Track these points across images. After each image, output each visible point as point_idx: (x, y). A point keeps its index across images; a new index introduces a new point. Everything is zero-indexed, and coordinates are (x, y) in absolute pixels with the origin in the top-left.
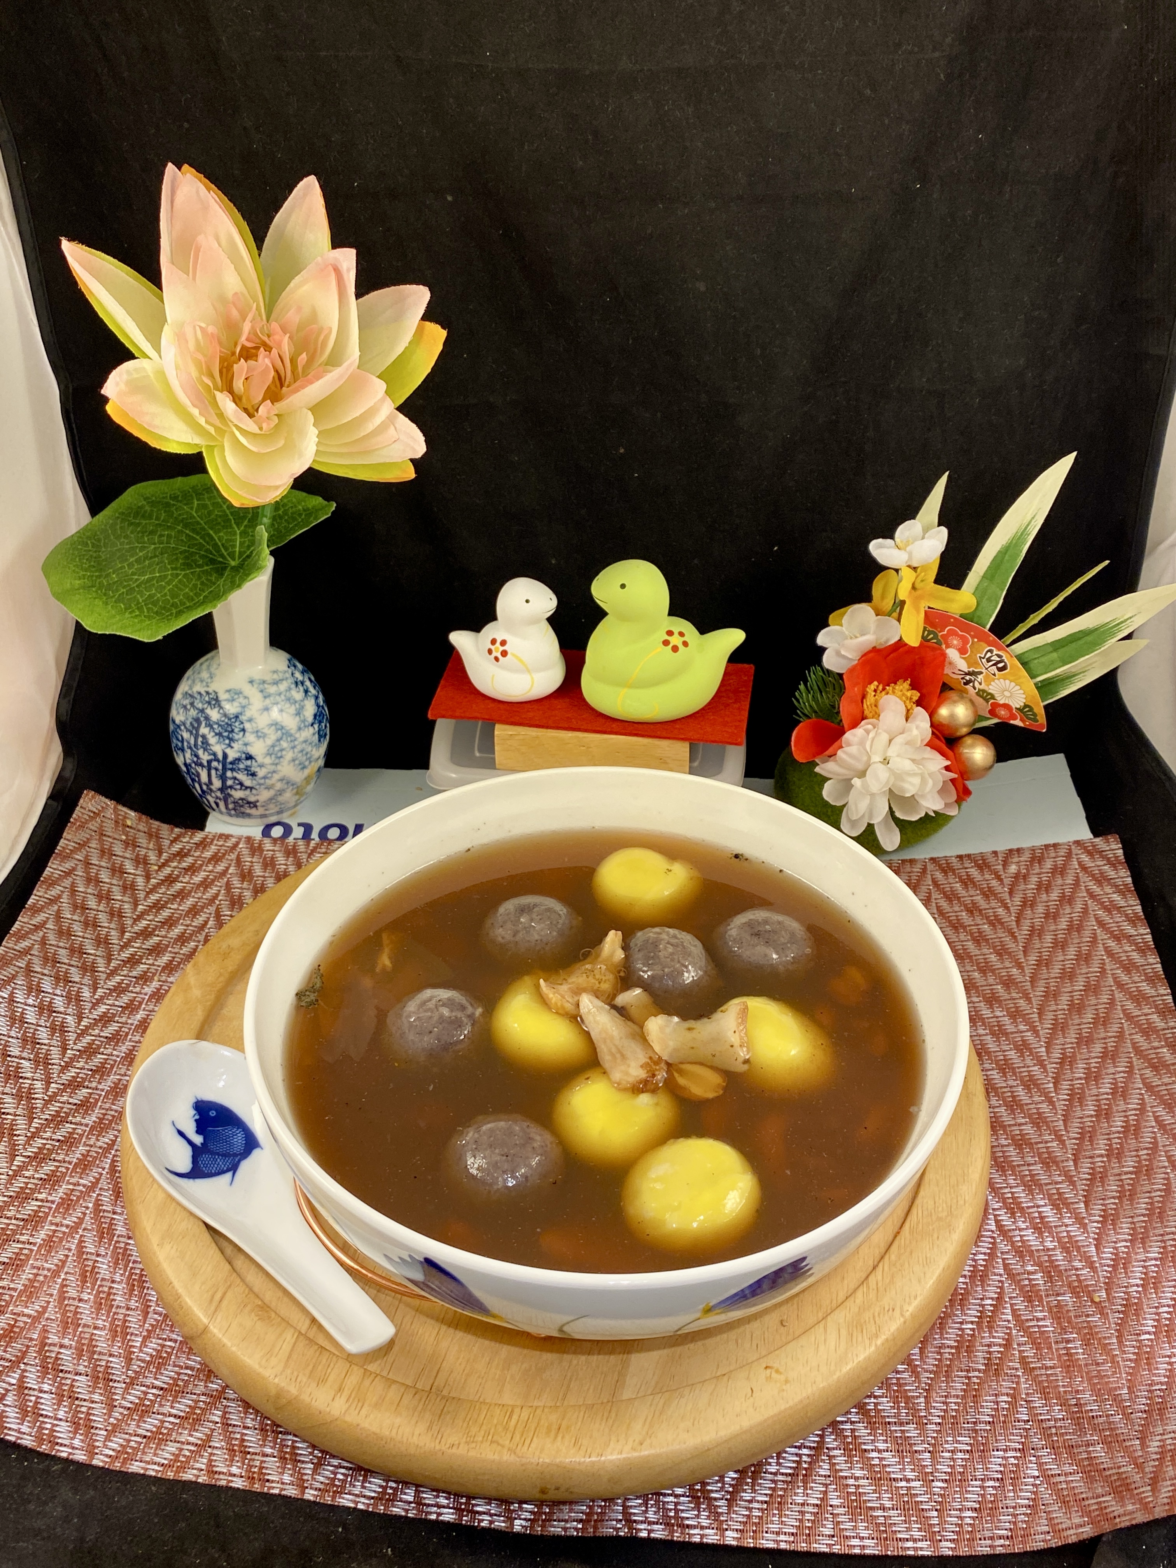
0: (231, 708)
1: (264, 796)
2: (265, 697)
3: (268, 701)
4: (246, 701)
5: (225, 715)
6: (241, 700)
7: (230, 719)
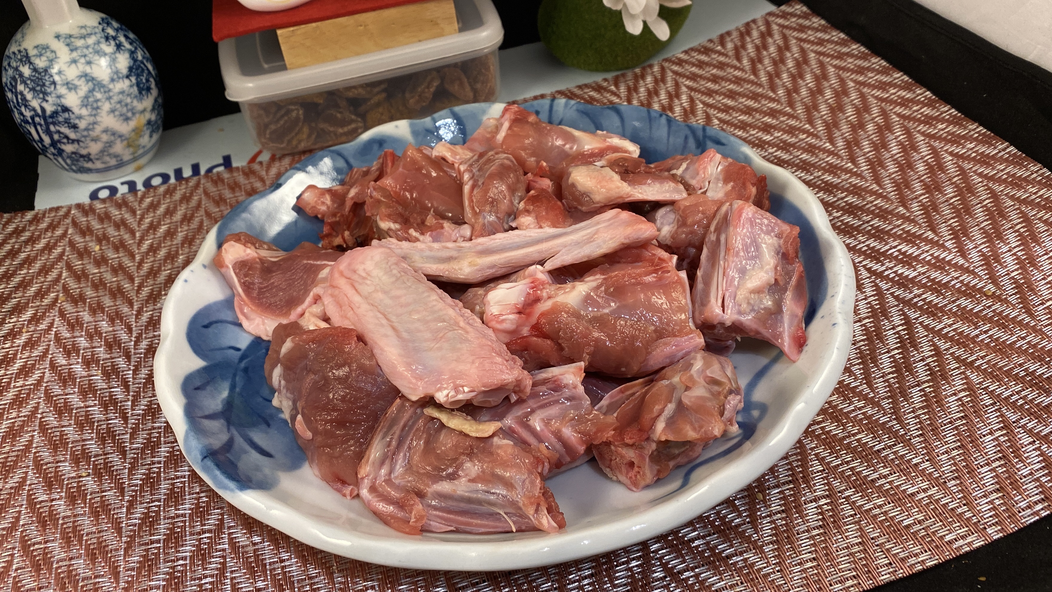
0: (41, 63)
1: (94, 148)
2: (72, 50)
3: (75, 54)
4: (53, 54)
5: (35, 70)
6: (48, 54)
7: (40, 73)
